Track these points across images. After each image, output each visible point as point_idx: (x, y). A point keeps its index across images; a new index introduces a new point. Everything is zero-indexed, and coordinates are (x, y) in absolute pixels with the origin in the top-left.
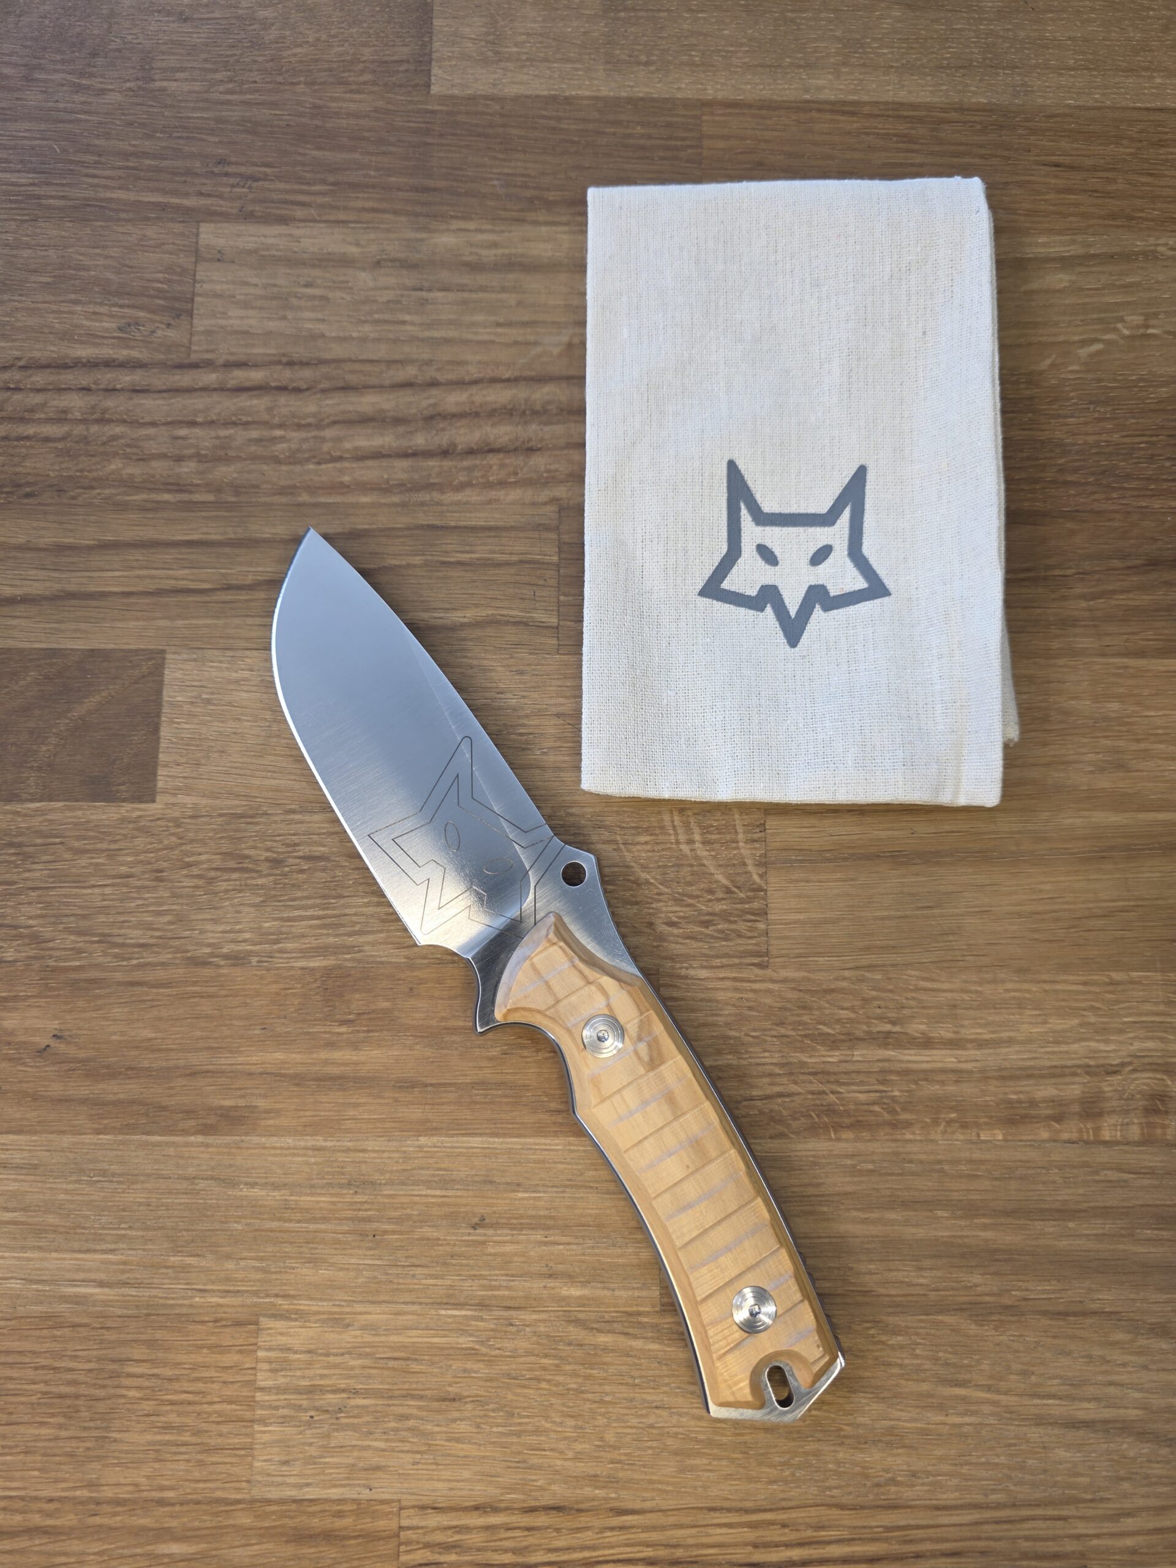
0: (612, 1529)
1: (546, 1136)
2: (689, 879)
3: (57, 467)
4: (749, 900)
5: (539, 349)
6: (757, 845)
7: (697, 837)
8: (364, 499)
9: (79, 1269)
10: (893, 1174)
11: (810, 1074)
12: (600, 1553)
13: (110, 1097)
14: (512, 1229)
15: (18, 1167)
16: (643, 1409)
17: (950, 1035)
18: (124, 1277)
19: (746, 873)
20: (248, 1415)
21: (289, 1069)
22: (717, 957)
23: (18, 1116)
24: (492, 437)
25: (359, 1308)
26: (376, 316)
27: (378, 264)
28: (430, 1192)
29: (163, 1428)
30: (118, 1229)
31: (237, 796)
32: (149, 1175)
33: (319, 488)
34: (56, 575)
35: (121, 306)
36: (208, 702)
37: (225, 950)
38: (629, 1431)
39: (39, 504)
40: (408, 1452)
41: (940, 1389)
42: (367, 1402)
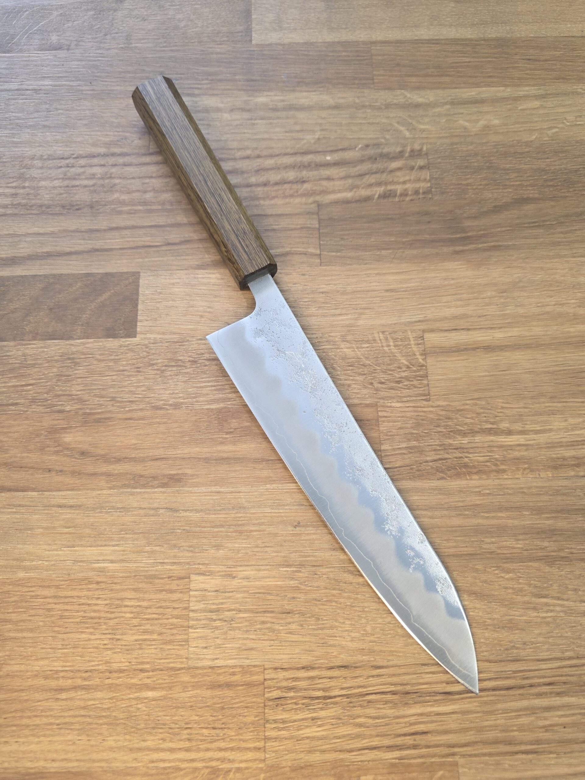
0: (373, 676)
2: (389, 362)
3: (90, 198)
4: (418, 371)
5: (305, 141)
6: (420, 346)
7: (391, 344)
9: (101, 554)
10: (499, 495)
11: (454, 449)
12: (368, 689)
14: (314, 527)
16: (384, 614)
17: (521, 428)
18: (123, 557)
19: (416, 359)
20: (186, 624)
21: (202, 455)
22: (405, 397)
24: (285, 177)
25: (240, 568)
26: (232, 131)
27: (232, 110)
28: (273, 511)
29: (143, 632)
30: (120, 534)
32: (135, 508)
36: (160, 293)
37: (170, 402)
38: (378, 626)
40: (267, 640)
41: (533, 599)
42: (246, 615)
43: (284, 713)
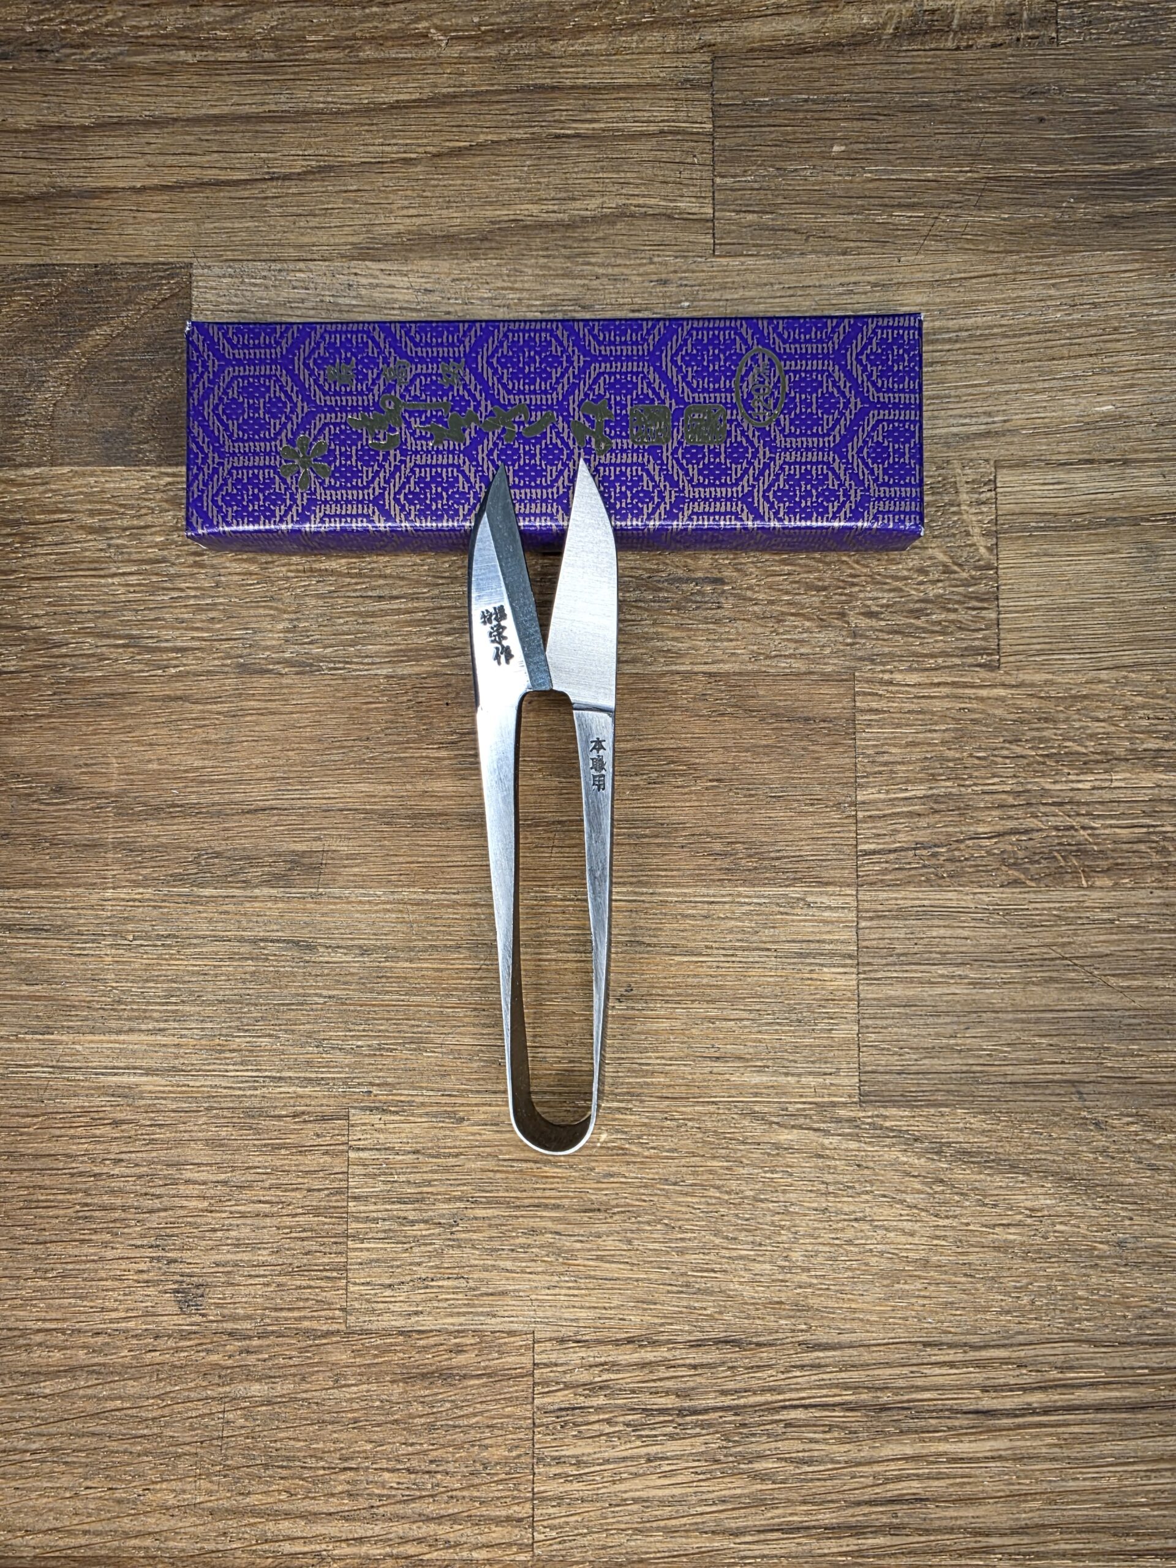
0: (802, 1367)
1: (707, 887)
4: (974, 581)
6: (985, 509)
8: (448, 52)
9: (122, 1053)
10: (1165, 931)
11: (1054, 804)
12: (787, 1396)
13: (149, 841)
14: (667, 1002)
15: (37, 929)
16: (838, 1222)
18: (177, 1063)
19: (970, 546)
20: (340, 1229)
21: (375, 803)
22: (932, 656)
23: (33, 865)
25: (474, 1099)
29: (234, 1245)
32: (204, 937)
33: (386, 38)
34: (44, 165)
37: (287, 655)
38: (821, 1248)
39: (15, 70)
40: (542, 1273)
42: (490, 1213)
43: (580, 1443)
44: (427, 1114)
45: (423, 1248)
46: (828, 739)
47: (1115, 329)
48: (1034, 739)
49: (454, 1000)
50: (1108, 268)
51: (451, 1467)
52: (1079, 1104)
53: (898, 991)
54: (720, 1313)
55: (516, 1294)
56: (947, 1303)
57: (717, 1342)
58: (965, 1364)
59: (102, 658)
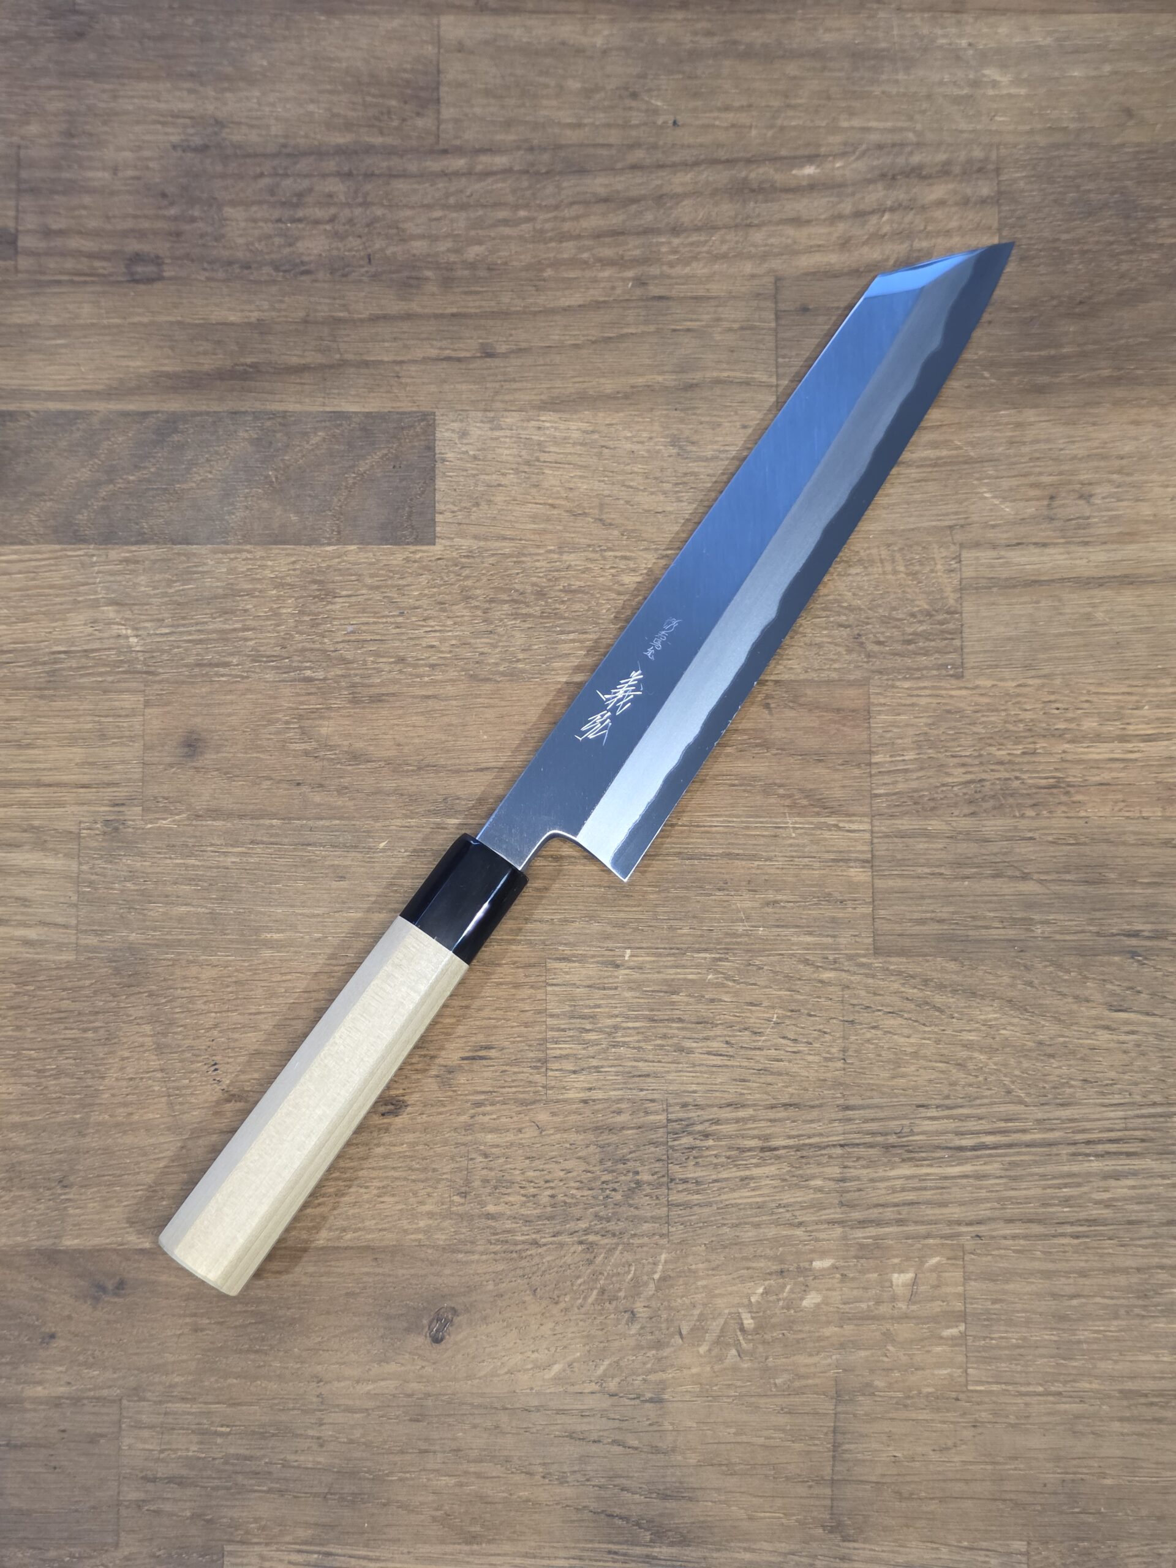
1: (776, 817)
2: (894, 604)
3: (327, 248)
4: (946, 621)
5: (754, 132)
6: (953, 575)
7: (902, 569)
8: (601, 275)
11: (998, 764)
13: (414, 789)
17: (1118, 732)
19: (944, 598)
20: (542, 1035)
22: (918, 669)
24: (714, 214)
31: (504, 538)
33: (562, 264)
34: (334, 345)
35: (374, 96)
36: (475, 458)
37: (501, 669)
39: (316, 281)
40: (671, 1063)
41: (1107, 1013)
42: (637, 1024)
43: (699, 1169)
44: (598, 962)
45: (596, 1048)
46: (852, 723)
47: (1038, 458)
48: (983, 722)
49: (613, 890)
50: (1032, 419)
51: (616, 1186)
52: (1013, 954)
53: (899, 883)
54: (787, 1087)
55: (656, 1075)
56: (930, 1081)
57: (785, 1105)
58: (943, 1118)
59: (380, 671)
